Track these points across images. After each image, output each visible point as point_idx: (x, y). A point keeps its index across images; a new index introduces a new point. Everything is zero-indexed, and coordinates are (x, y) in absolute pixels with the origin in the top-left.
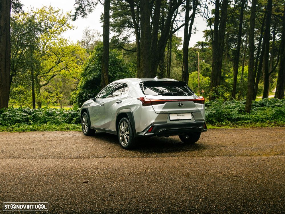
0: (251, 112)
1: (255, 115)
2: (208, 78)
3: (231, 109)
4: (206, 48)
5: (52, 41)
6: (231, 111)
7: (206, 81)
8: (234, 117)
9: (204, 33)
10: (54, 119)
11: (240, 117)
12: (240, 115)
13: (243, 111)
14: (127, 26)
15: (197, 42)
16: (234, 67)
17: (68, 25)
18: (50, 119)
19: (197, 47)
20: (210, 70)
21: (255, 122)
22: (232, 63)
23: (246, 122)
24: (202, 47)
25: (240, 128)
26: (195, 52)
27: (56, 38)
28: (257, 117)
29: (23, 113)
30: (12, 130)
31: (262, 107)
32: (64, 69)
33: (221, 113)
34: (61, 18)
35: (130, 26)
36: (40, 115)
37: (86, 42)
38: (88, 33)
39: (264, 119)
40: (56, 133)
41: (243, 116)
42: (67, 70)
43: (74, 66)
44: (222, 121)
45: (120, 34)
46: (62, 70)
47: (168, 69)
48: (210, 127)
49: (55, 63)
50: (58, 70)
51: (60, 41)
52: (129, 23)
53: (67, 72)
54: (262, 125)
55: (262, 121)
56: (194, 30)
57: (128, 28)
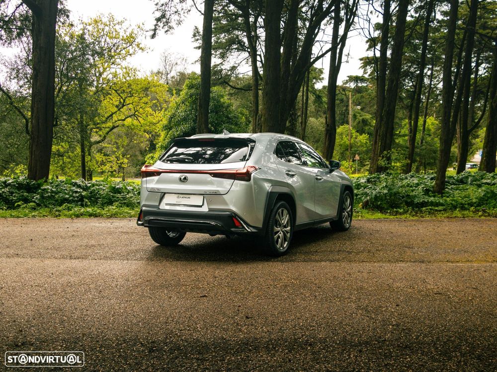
0: (444, 193)
1: (451, 198)
2: (365, 136)
3: (411, 187)
4: (361, 86)
5: (113, 70)
6: (412, 191)
7: (362, 141)
8: (416, 201)
9: (362, 62)
10: (124, 198)
11: (426, 201)
12: (427, 197)
13: (431, 191)
14: (235, 49)
15: (348, 76)
16: (410, 118)
17: (139, 44)
18: (118, 197)
19: (348, 85)
20: (368, 123)
21: (451, 209)
22: (404, 111)
23: (436, 208)
24: (355, 85)
25: (428, 218)
26: (344, 93)
27: (119, 66)
28: (454, 200)
29: (74, 188)
30: (60, 215)
31: (461, 186)
32: (130, 116)
33: (395, 194)
34: (128, 34)
35: (242, 48)
36: (101, 192)
37: (164, 72)
38: (168, 58)
39: (466, 204)
40: (131, 221)
41: (432, 198)
42: (135, 118)
43: (146, 112)
44: (398, 206)
45: (224, 61)
46: (127, 117)
47: (302, 119)
48: (379, 215)
49: (117, 106)
50: (120, 118)
51: (124, 70)
52: (240, 43)
53: (135, 122)
54: (463, 214)
55: (463, 208)
56: (346, 58)
57: (238, 51)
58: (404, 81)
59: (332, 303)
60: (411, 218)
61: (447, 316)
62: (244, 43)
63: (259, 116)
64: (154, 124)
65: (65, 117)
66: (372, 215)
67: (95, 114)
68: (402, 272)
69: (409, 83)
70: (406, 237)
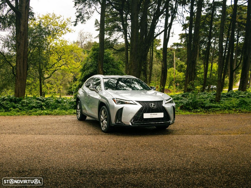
0: (220, 102)
1: (224, 104)
2: (182, 73)
3: (204, 99)
4: (180, 48)
5: (55, 42)
6: (204, 101)
7: (181, 76)
8: (206, 105)
9: (180, 36)
10: (63, 106)
11: (211, 105)
12: (212, 104)
13: (214, 100)
14: (116, 30)
15: (173, 43)
16: (204, 64)
17: (68, 29)
18: (59, 105)
19: (173, 48)
20: (184, 67)
21: (223, 109)
22: (202, 60)
23: (216, 109)
24: (177, 47)
25: (212, 114)
26: (171, 52)
27: (58, 40)
28: (225, 105)
29: (38, 101)
30: (31, 114)
31: (229, 98)
32: (64, 65)
33: (196, 102)
34: (62, 23)
35: (119, 30)
36: (51, 103)
37: (80, 42)
38: (82, 35)
39: (231, 107)
40: (67, 117)
41: (214, 104)
42: (66, 66)
43: (72, 62)
44: (197, 108)
45: (111, 36)
46: (62, 65)
47: (150, 65)
48: (188, 113)
49: (57, 60)
50: (59, 66)
51: (61, 42)
52: (119, 27)
53: (66, 68)
54: (229, 112)
55: (229, 109)
56: (172, 34)
57: (117, 32)
58: (201, 45)
59: (163, 153)
60: (204, 114)
61: (216, 158)
62: (121, 27)
63: (128, 64)
64: (76, 68)
65: (32, 66)
66: (185, 113)
67: (46, 64)
68: (197, 139)
69: (204, 46)
70: (200, 123)
